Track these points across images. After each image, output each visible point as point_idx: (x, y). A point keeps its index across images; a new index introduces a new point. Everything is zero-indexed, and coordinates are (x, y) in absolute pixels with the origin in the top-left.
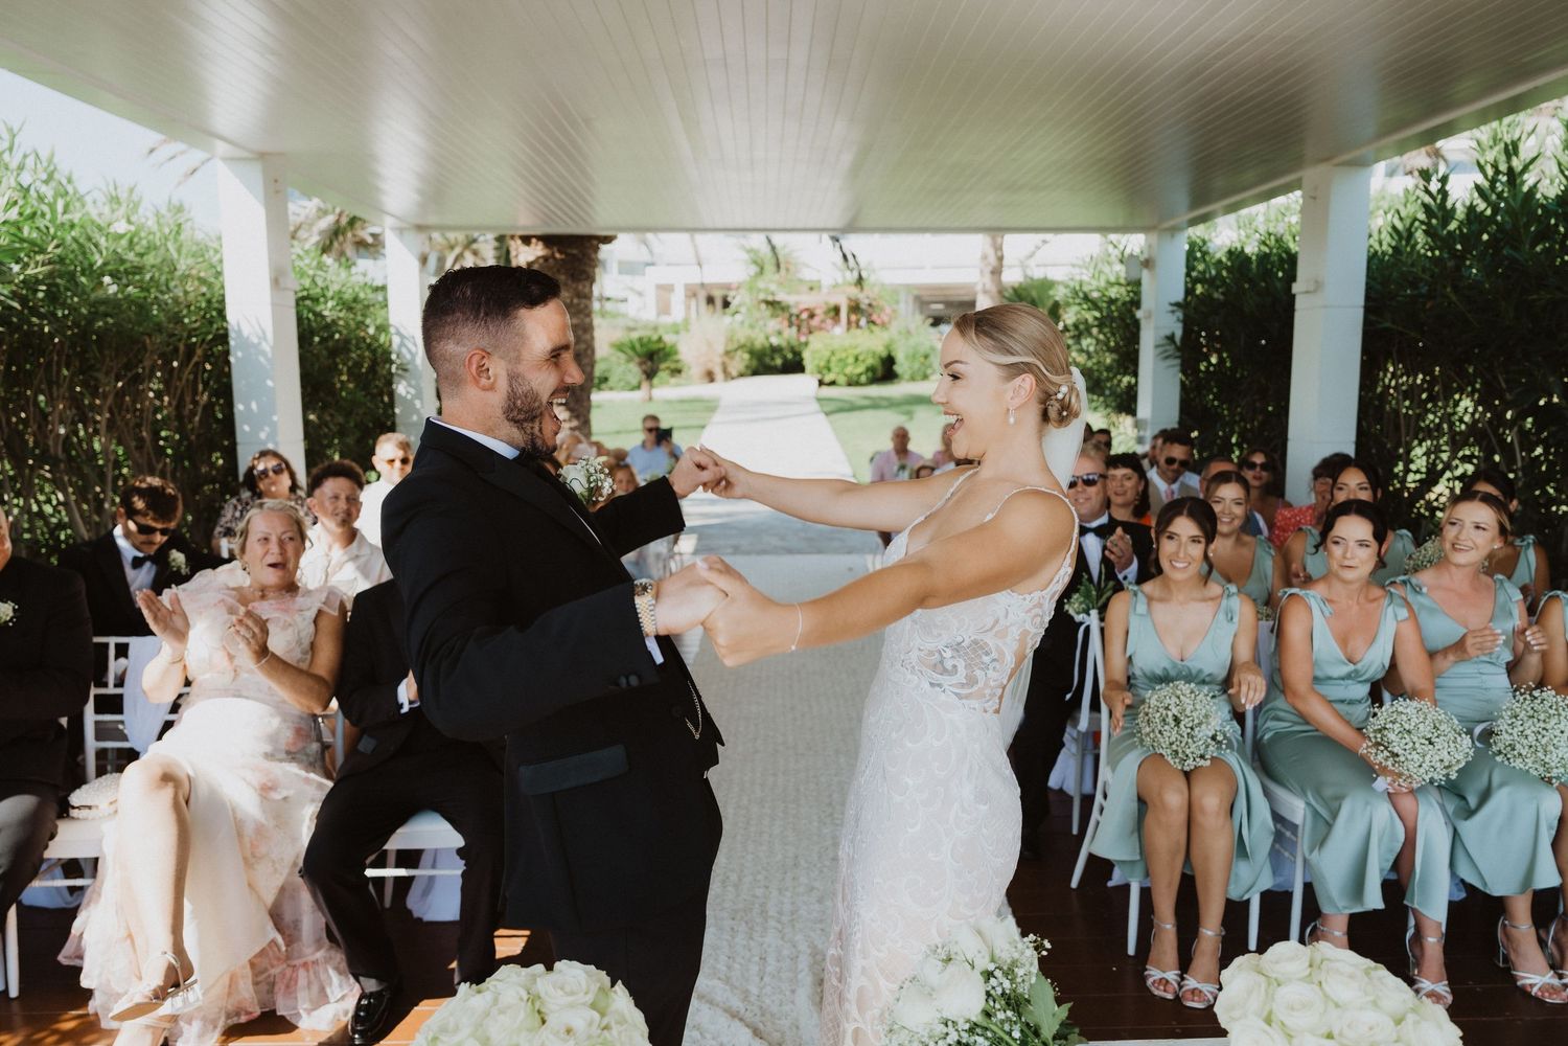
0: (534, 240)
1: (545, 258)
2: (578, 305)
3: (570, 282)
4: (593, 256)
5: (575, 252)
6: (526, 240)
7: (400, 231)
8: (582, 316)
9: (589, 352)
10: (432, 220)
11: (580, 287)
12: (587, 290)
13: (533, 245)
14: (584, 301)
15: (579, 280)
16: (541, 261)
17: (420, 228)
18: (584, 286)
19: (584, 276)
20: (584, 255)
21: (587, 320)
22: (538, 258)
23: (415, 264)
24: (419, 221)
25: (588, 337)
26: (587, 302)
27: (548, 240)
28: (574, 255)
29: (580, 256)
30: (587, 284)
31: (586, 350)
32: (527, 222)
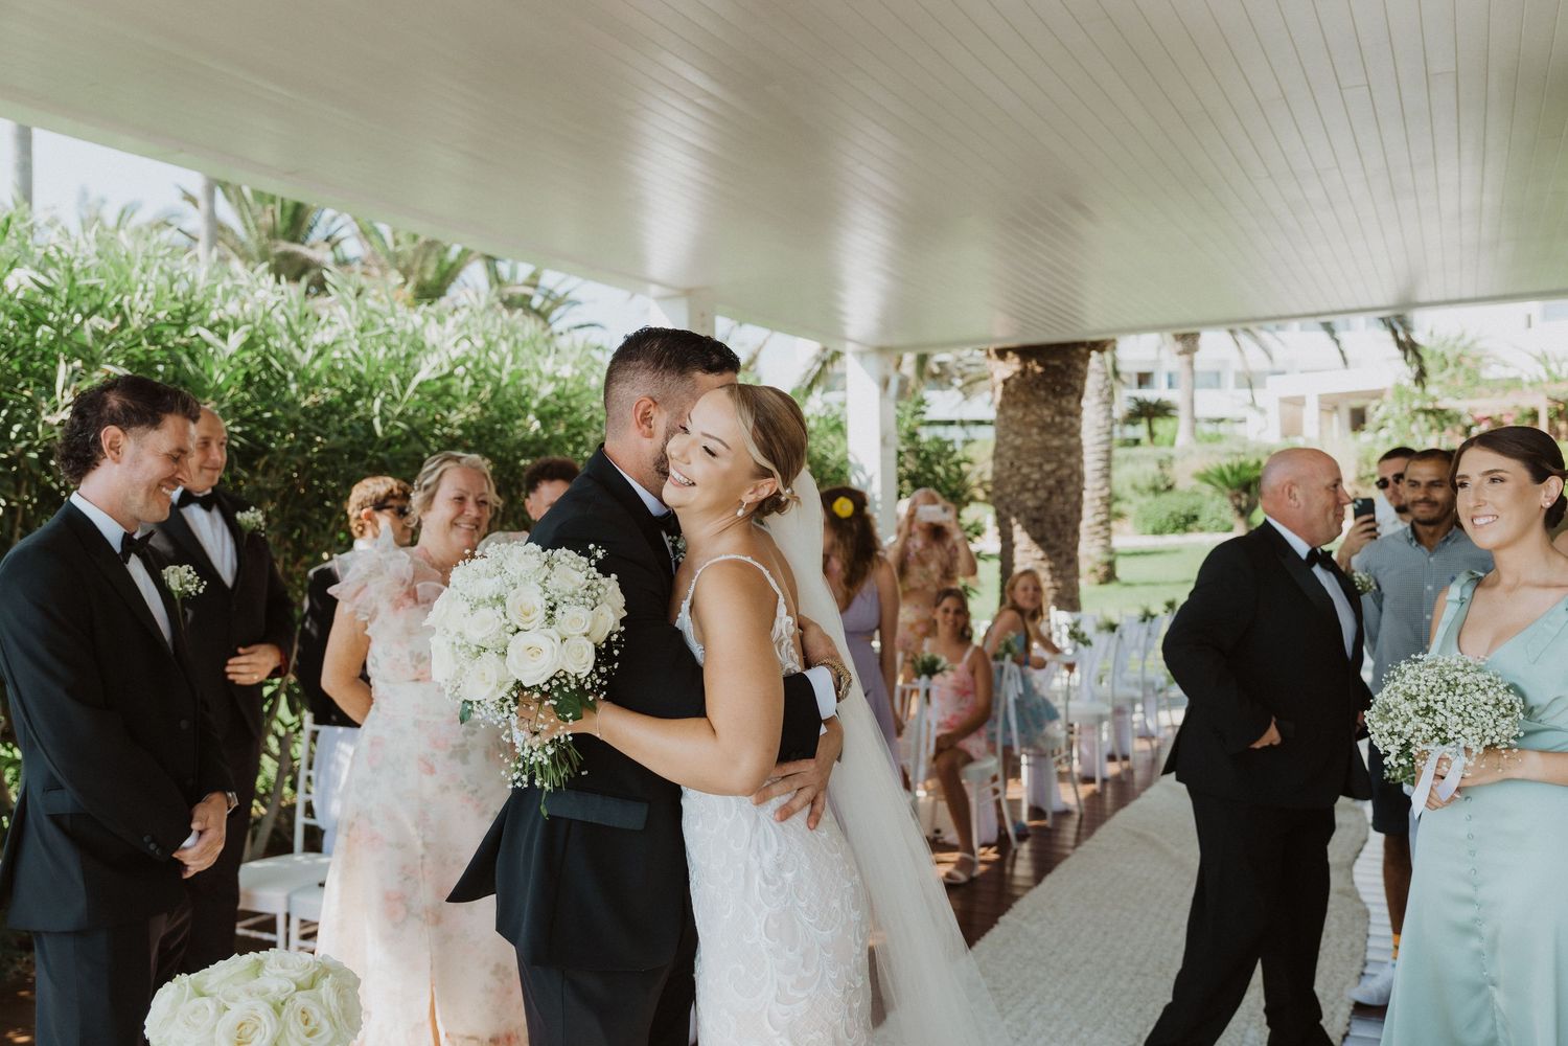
0: (1010, 354)
1: (1023, 373)
2: (1062, 423)
3: (1050, 398)
4: (1081, 366)
5: (1057, 362)
6: (1002, 353)
7: (862, 355)
8: (1066, 436)
9: (1075, 478)
10: (898, 340)
11: (1064, 403)
12: (1073, 406)
13: (1008, 361)
14: (1068, 418)
15: (1062, 395)
16: (1018, 376)
17: (882, 350)
18: (1069, 402)
19: (1069, 390)
20: (1068, 366)
21: (1073, 441)
22: (1016, 373)
23: (874, 390)
24: (885, 342)
25: (1073, 460)
26: (1074, 420)
27: (1025, 352)
28: (1056, 368)
29: (1064, 367)
30: (1074, 400)
31: (1070, 476)
32: (1006, 331)
